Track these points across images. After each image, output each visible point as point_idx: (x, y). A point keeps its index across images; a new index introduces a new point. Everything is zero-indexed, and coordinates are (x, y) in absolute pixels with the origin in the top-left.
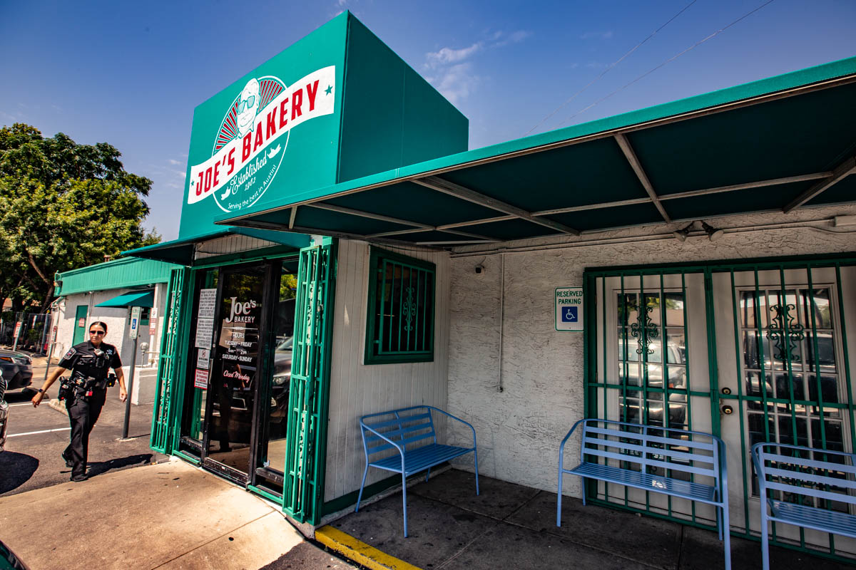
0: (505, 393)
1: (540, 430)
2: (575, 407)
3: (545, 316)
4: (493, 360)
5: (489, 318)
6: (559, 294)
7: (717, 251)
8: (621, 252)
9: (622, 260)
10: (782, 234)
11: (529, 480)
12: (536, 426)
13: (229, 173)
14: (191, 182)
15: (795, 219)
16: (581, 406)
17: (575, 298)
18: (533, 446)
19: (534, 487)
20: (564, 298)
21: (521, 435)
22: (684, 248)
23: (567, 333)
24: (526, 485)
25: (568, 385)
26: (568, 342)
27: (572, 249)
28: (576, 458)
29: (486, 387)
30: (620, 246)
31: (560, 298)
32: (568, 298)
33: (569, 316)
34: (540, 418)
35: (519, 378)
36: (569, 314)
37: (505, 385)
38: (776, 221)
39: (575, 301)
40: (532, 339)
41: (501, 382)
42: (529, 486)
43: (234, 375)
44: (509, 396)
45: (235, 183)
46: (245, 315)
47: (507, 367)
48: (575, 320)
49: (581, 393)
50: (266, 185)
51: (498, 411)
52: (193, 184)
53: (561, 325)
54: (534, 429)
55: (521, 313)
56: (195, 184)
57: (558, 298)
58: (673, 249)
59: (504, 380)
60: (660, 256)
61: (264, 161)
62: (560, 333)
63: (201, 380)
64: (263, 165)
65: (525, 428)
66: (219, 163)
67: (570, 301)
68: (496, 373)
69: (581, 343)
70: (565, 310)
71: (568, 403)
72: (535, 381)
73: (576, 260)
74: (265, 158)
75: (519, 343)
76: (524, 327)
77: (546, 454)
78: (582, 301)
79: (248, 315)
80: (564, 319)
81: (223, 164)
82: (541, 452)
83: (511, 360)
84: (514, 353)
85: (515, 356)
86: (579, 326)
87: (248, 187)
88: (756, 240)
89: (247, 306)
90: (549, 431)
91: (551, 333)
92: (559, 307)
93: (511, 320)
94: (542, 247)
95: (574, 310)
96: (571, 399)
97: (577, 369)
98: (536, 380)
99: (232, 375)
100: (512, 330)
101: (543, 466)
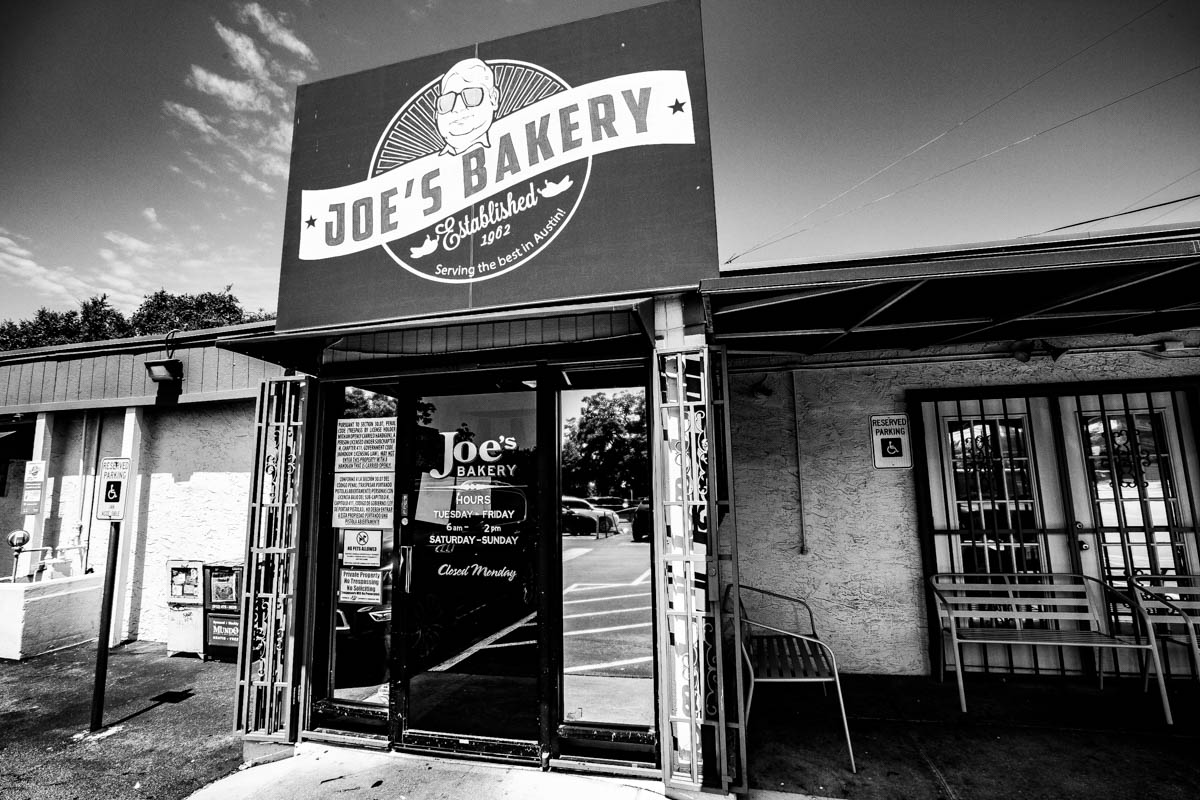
0: (809, 556)
1: (864, 598)
2: (908, 563)
3: (858, 452)
4: (789, 512)
5: (778, 457)
6: (876, 423)
7: (1055, 372)
8: (948, 372)
9: (951, 381)
10: (1115, 357)
11: (854, 665)
12: (857, 592)
13: (426, 213)
14: (305, 217)
15: (1125, 342)
16: (916, 560)
17: (897, 427)
18: (857, 620)
19: (862, 672)
20: (883, 428)
21: (838, 607)
22: (1019, 369)
23: (890, 471)
24: (849, 672)
25: (896, 537)
26: (893, 482)
27: (887, 367)
28: (915, 626)
29: (781, 550)
30: (946, 365)
31: (880, 428)
32: (887, 427)
33: (892, 450)
34: (863, 582)
35: (829, 533)
36: (891, 448)
37: (809, 544)
38: (1108, 343)
39: (898, 431)
40: (844, 481)
41: (802, 540)
42: (854, 672)
43: (471, 570)
44: (817, 558)
45: (449, 230)
46: (487, 464)
47: (808, 520)
48: (900, 454)
49: (913, 543)
50: (542, 242)
51: (801, 580)
52: (311, 222)
53: (881, 461)
54: (855, 597)
55: (823, 449)
56: (320, 226)
57: (874, 428)
58: (1007, 370)
59: (807, 537)
60: (994, 377)
61: (530, 201)
62: (880, 471)
63: (358, 588)
64: (528, 205)
65: (843, 597)
66: (393, 192)
67: (890, 431)
68: (794, 530)
69: (909, 483)
70: (885, 443)
71: (898, 559)
72: (851, 535)
73: (894, 381)
74: (532, 194)
75: (824, 488)
76: (831, 466)
77: (875, 627)
78: (906, 431)
79: (495, 463)
80: (885, 454)
81: (408, 195)
82: (867, 626)
83: (815, 511)
84: (819, 500)
85: (821, 505)
86: (904, 462)
87: (489, 240)
88: (1091, 362)
89: (490, 446)
90: (876, 597)
91: (868, 472)
92: (877, 439)
93: (810, 458)
94: (846, 363)
95: (897, 442)
96: (901, 553)
97: (906, 515)
98: (854, 533)
99: (464, 572)
100: (813, 472)
101: (871, 644)
